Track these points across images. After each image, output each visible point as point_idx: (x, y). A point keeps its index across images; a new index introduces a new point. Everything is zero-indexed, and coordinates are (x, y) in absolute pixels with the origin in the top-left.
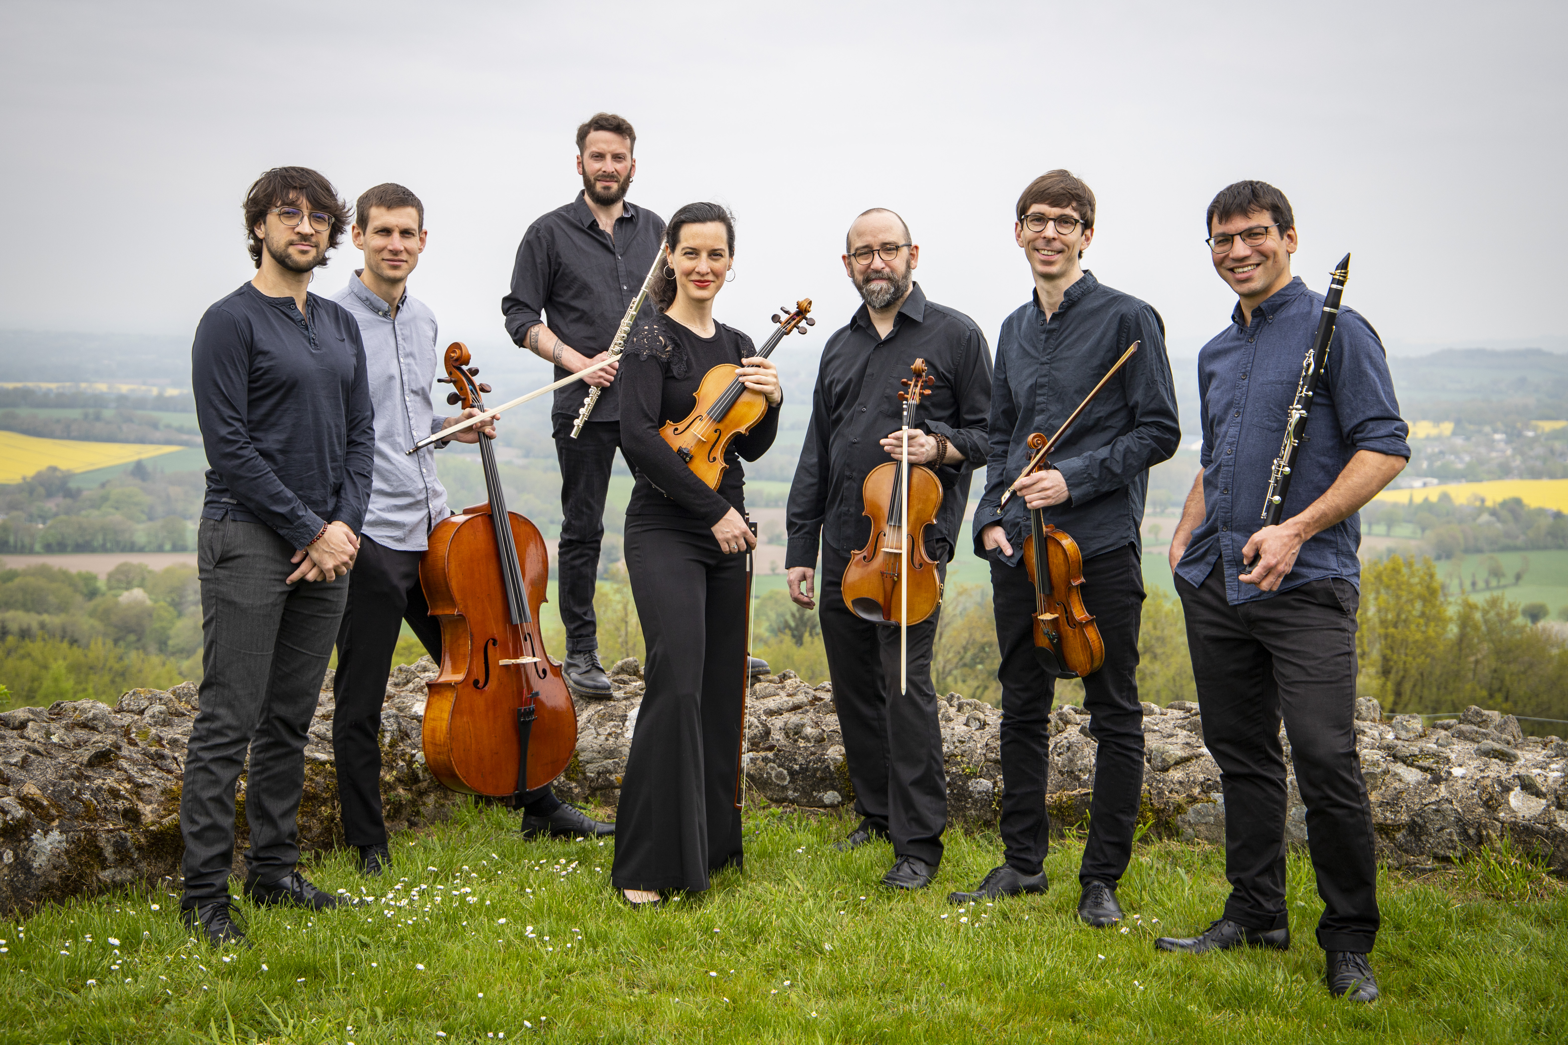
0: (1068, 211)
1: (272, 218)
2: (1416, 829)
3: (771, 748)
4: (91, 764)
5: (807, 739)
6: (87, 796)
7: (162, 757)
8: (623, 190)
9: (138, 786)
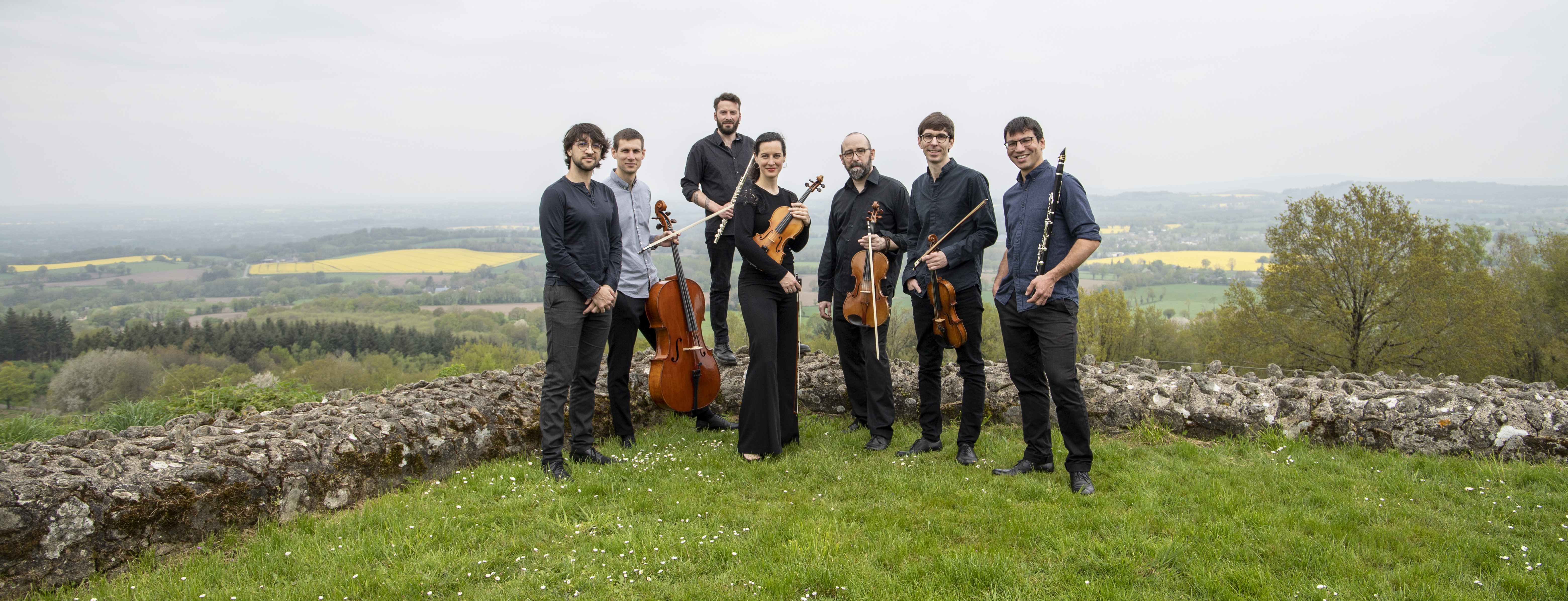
0: (942, 132)
1: (575, 147)
2: (1112, 414)
3: (811, 386)
4: (500, 398)
5: (828, 381)
6: (499, 413)
8: (736, 127)
9: (521, 408)
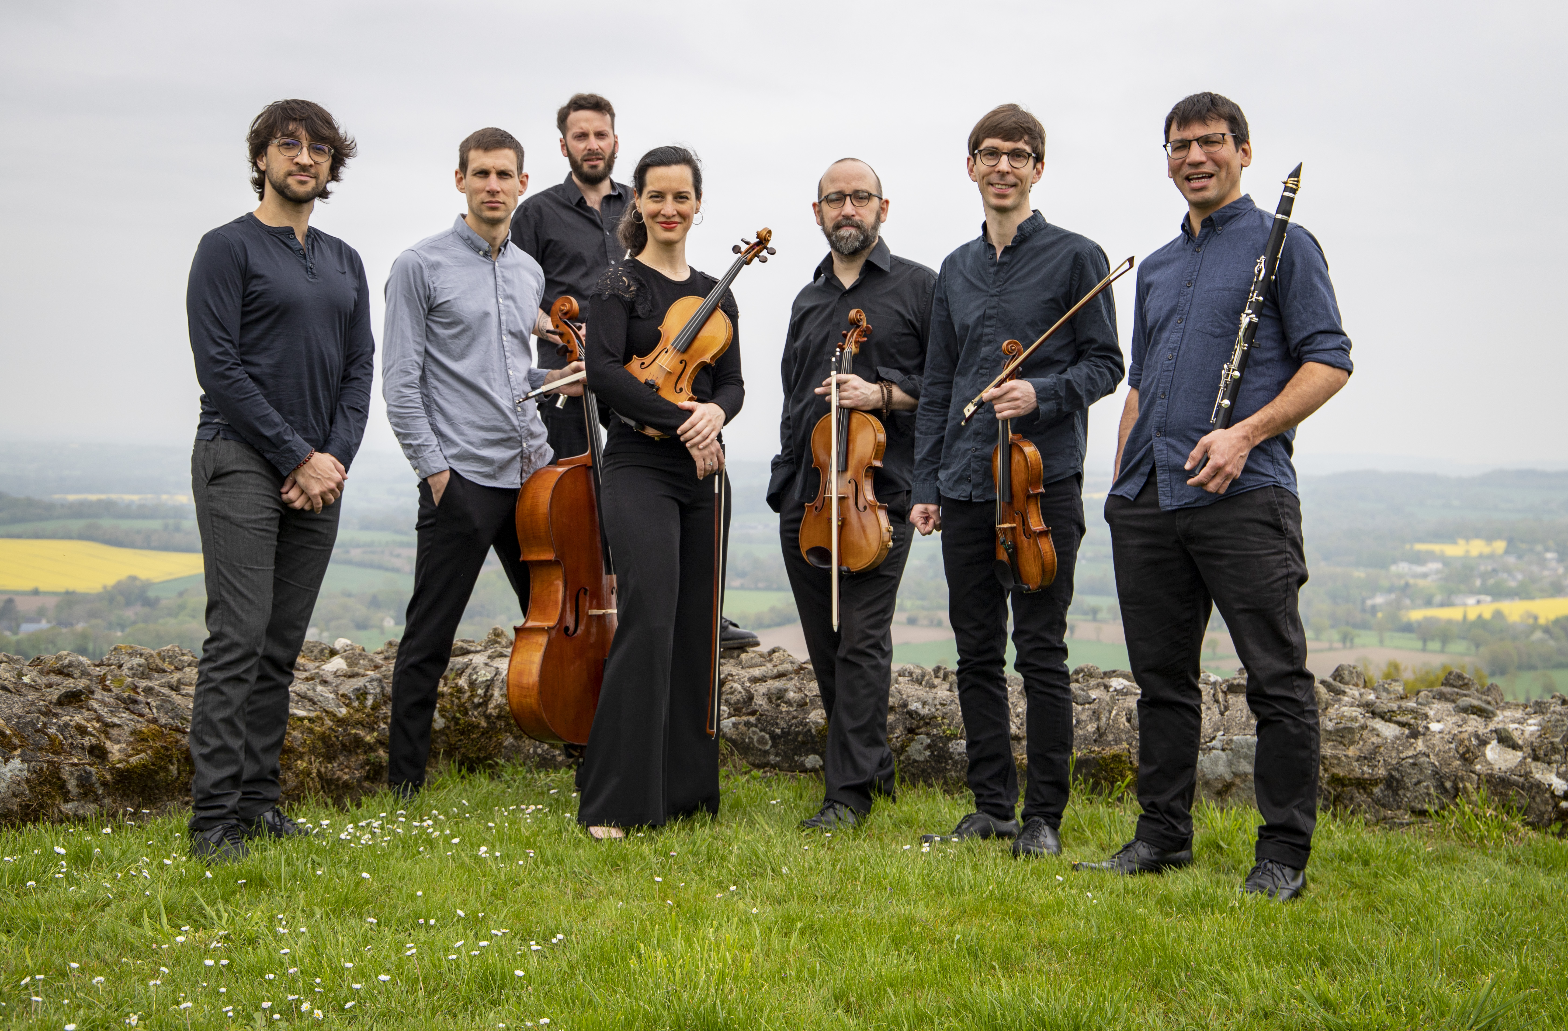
0: (1021, 146)
1: (274, 146)
2: (1393, 783)
3: (753, 713)
4: (60, 703)
5: (789, 703)
6: (52, 730)
7: (135, 702)
8: (609, 167)
9: (107, 725)
